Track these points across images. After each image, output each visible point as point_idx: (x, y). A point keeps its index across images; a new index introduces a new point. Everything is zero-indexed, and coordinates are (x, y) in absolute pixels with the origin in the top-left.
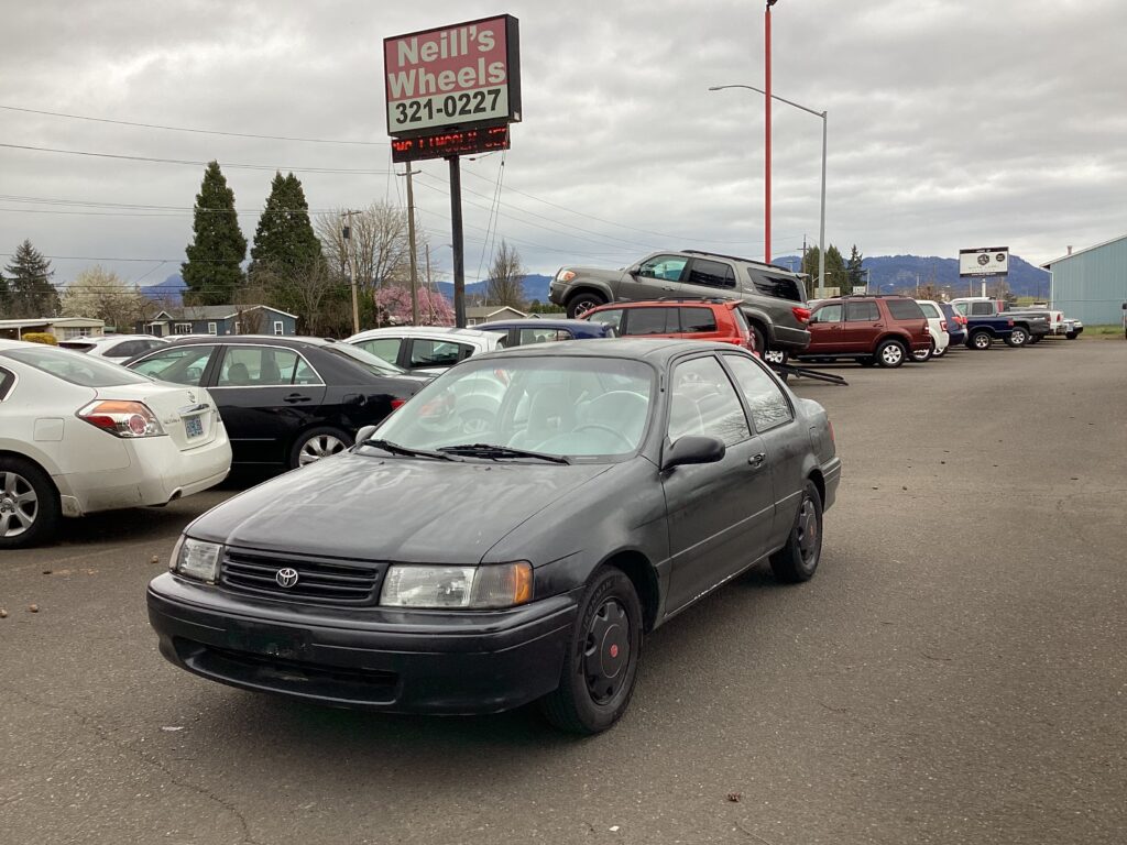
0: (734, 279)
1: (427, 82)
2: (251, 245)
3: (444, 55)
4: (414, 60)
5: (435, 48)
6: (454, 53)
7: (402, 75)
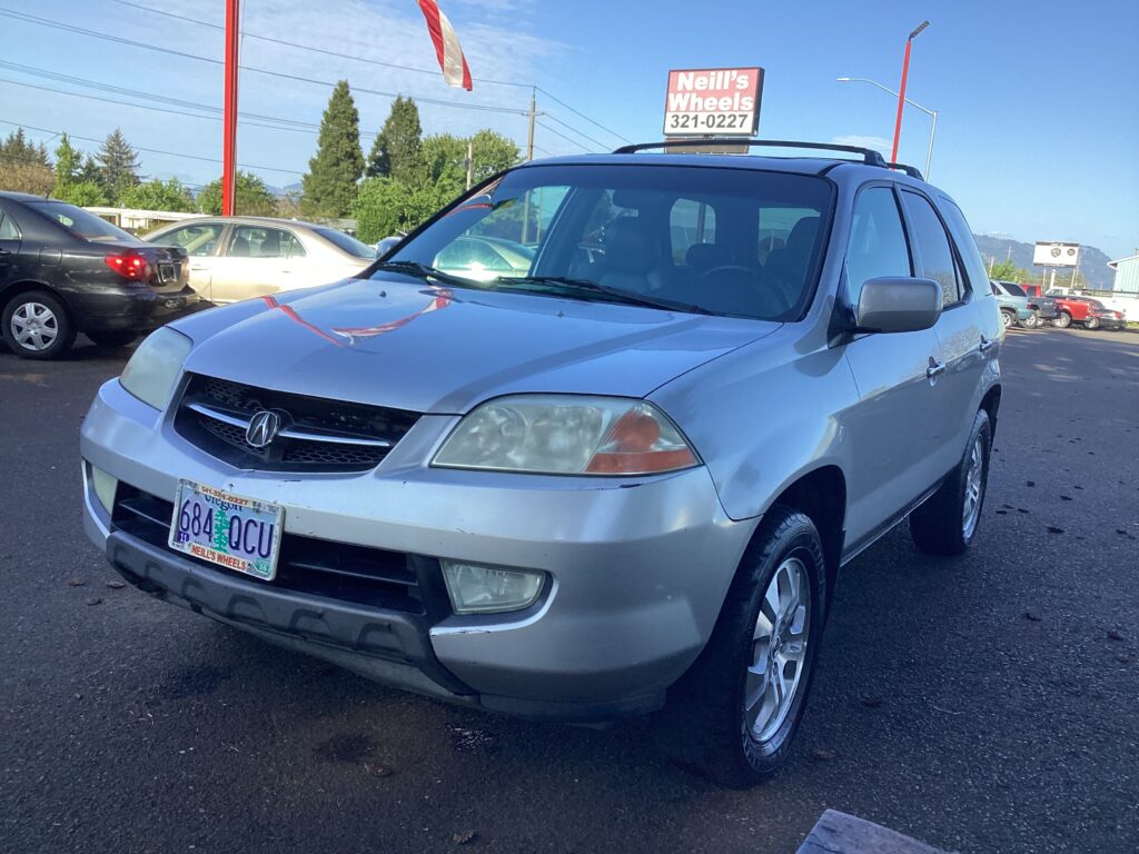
2: (367, 164)
4: (689, 88)
5: (705, 82)
7: (679, 96)
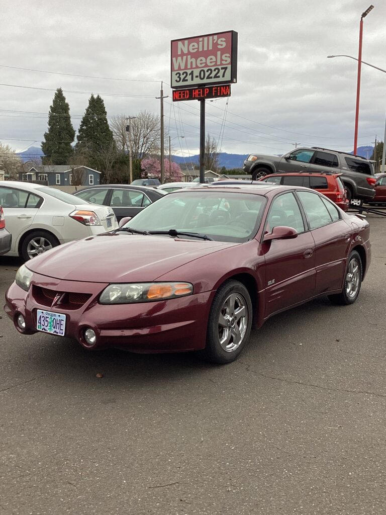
0: (338, 163)
1: (192, 63)
2: (77, 134)
3: (201, 49)
4: (186, 51)
5: (196, 46)
6: (206, 49)
7: (179, 58)
